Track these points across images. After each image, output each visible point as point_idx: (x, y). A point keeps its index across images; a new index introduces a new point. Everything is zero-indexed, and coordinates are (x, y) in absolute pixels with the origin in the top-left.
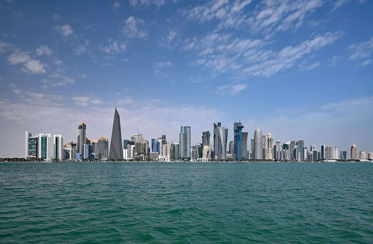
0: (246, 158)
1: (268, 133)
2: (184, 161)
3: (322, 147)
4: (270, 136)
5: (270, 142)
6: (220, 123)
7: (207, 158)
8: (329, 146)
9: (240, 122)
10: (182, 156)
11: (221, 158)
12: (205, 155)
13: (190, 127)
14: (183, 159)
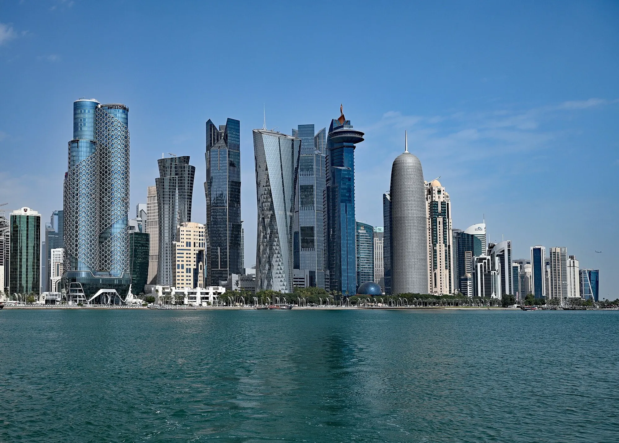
0: (372, 289)
1: (433, 179)
2: (98, 300)
3: (537, 252)
4: (439, 192)
5: (440, 219)
6: (238, 122)
7: (195, 286)
8: (558, 250)
9: (343, 117)
10: (83, 273)
11: (269, 285)
12: (188, 271)
13: (125, 110)
14: (90, 291)
